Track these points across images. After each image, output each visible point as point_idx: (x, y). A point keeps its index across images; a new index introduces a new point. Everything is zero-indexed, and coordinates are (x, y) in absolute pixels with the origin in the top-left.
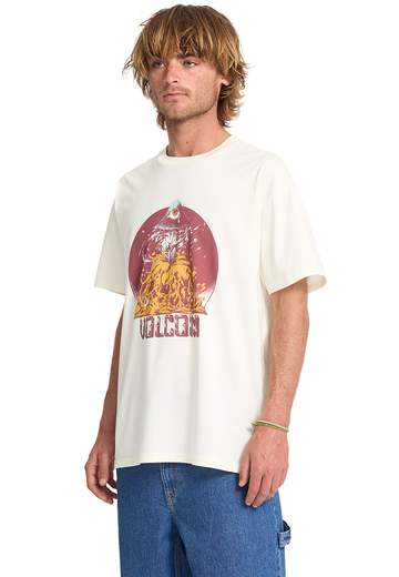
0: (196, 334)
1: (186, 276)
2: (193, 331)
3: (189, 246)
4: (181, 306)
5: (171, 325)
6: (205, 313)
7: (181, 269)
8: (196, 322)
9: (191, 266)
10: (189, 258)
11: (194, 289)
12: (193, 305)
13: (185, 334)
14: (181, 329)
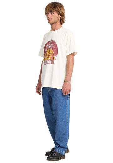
0: (53, 64)
1: (52, 53)
2: (53, 63)
3: (53, 47)
4: (51, 59)
5: (49, 62)
6: (55, 60)
7: (51, 52)
8: (53, 61)
9: (53, 51)
10: (53, 50)
11: (53, 55)
12: (53, 58)
13: (51, 64)
14: (51, 63)
